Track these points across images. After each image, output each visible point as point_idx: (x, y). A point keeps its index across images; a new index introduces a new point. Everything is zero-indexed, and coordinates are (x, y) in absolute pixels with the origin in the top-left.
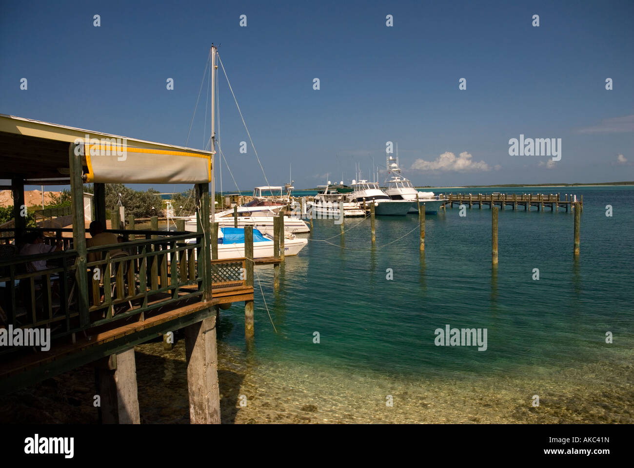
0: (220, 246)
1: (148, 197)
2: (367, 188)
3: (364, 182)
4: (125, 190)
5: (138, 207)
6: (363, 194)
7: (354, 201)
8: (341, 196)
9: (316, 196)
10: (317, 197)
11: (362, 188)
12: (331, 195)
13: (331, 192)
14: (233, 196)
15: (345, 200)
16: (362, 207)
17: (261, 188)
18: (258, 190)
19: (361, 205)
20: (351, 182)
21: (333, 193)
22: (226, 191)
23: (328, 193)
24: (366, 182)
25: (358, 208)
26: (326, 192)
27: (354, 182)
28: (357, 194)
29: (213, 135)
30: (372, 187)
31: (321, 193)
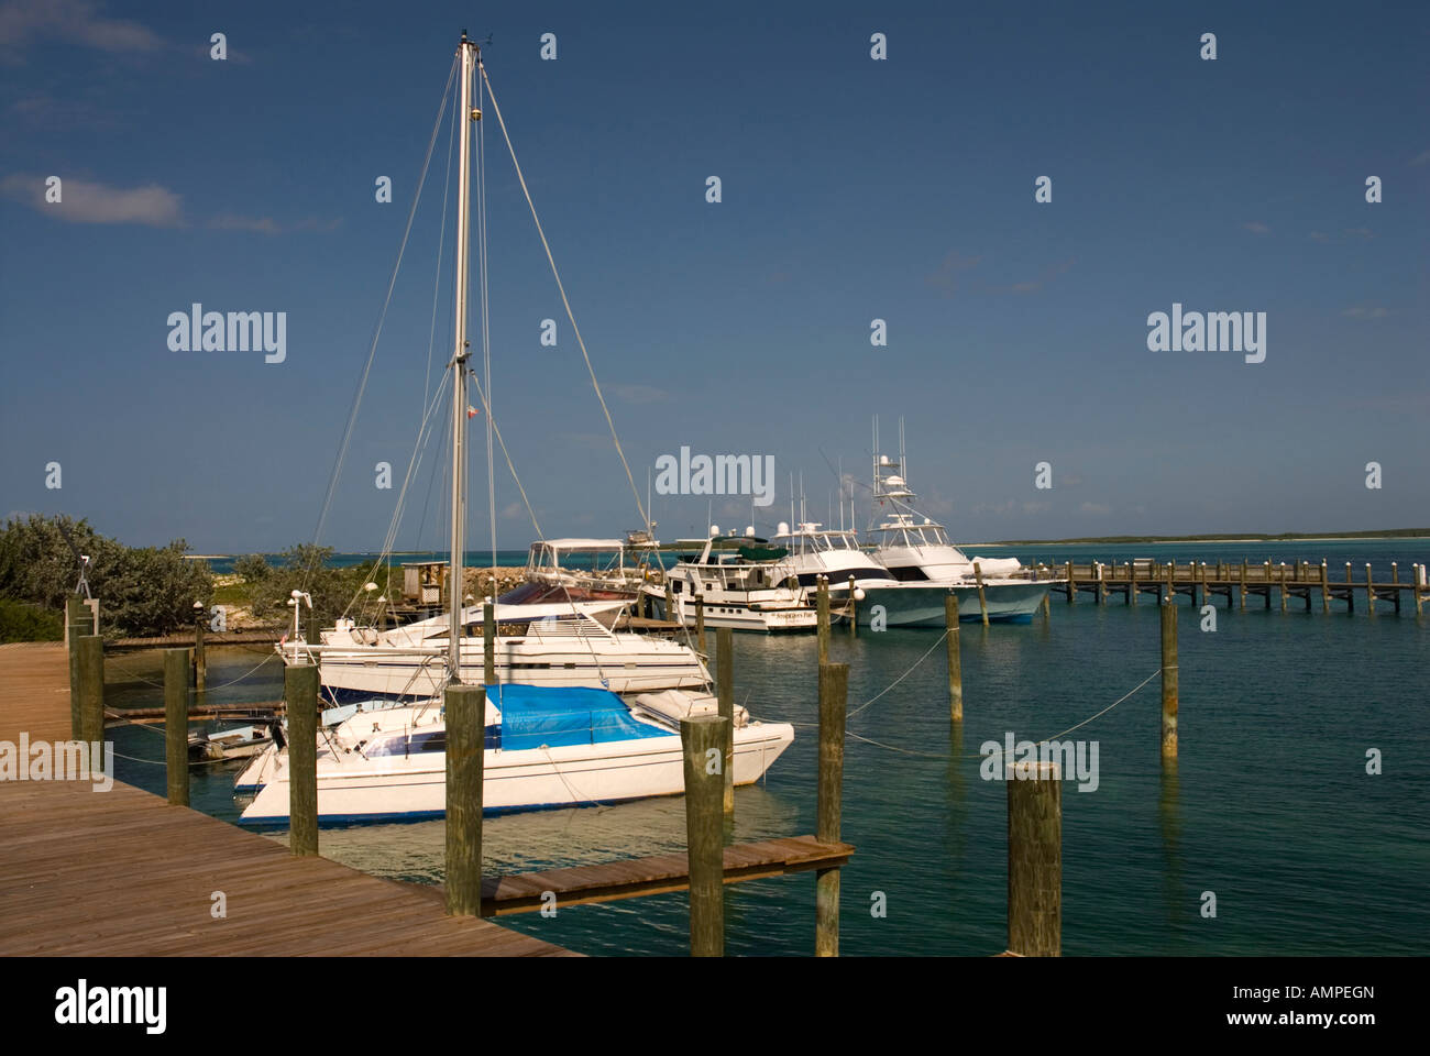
0: (490, 757)
1: (170, 569)
2: (824, 547)
3: (810, 528)
4: (96, 544)
5: (135, 599)
6: (814, 563)
7: (785, 584)
8: (747, 569)
9: (674, 569)
10: (677, 573)
11: (811, 546)
12: (720, 566)
13: (722, 557)
14: (429, 567)
15: (760, 581)
16: (812, 603)
17: (557, 544)
18: (551, 549)
19: (810, 595)
20: (776, 530)
21: (725, 562)
22: (405, 550)
23: (712, 560)
24: (817, 529)
25: (802, 605)
26: (704, 559)
27: (783, 530)
28: (795, 566)
29: (458, 354)
30: (838, 545)
31: (689, 559)
